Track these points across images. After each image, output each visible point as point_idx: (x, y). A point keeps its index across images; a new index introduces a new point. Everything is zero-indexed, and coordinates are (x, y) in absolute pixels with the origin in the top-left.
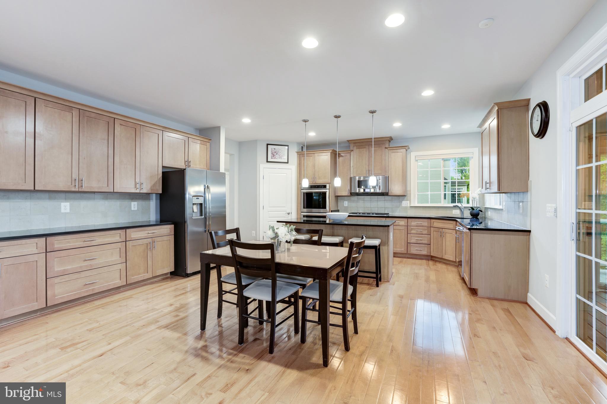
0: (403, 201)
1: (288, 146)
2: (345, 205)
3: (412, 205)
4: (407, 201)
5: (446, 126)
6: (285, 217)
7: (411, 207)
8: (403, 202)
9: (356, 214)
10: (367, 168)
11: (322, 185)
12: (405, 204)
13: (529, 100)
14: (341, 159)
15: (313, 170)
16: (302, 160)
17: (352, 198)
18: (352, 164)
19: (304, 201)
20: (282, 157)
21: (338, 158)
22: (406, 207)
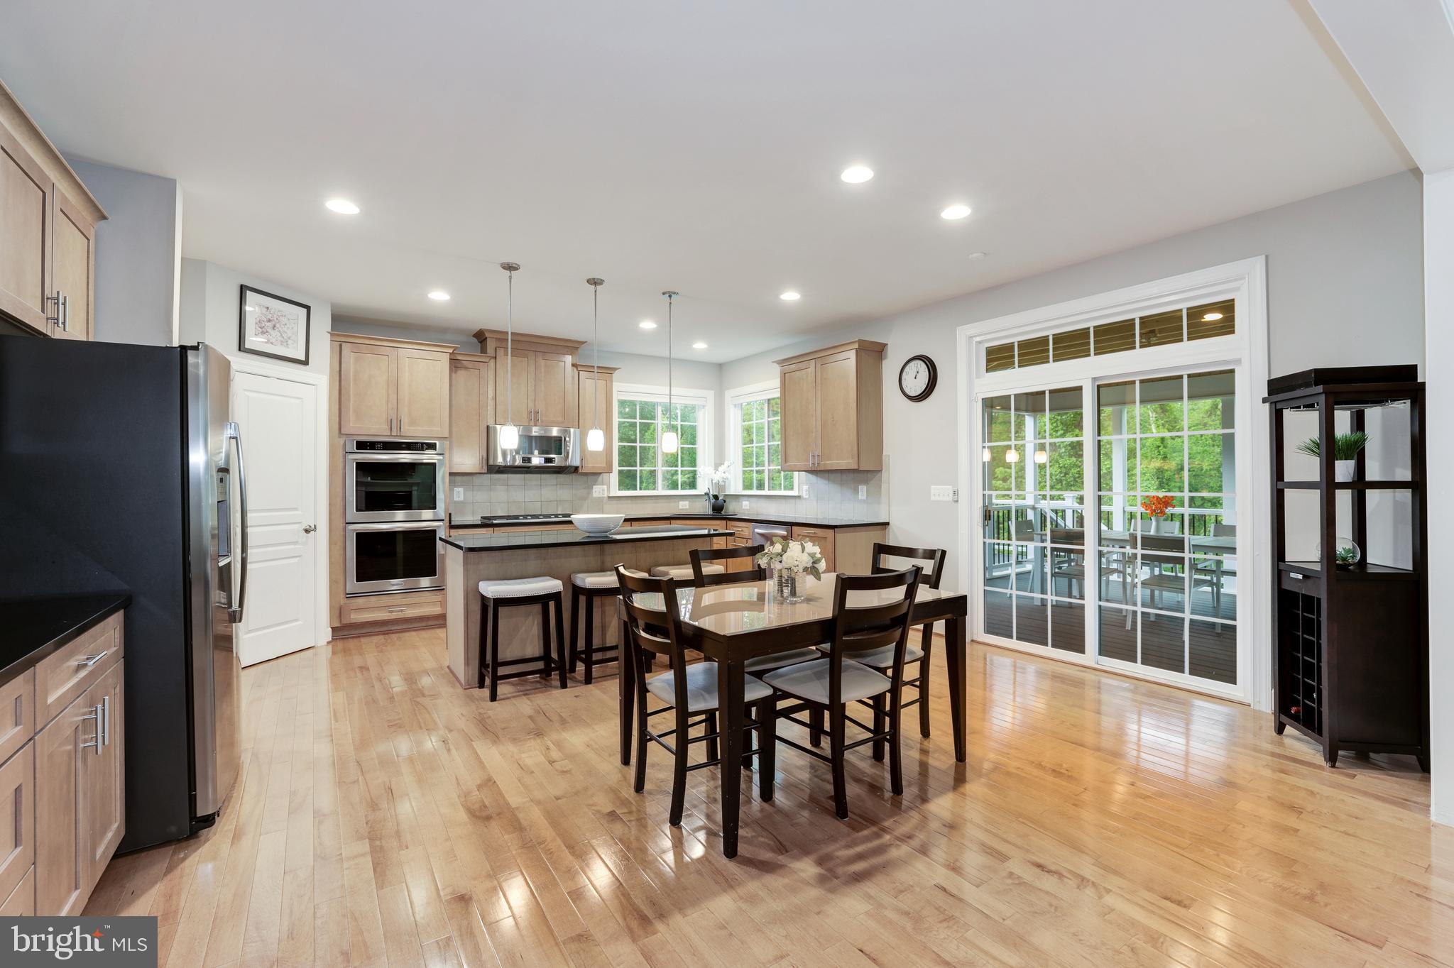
0: (594, 485)
1: (307, 307)
2: (454, 500)
3: (611, 495)
4: (603, 485)
5: (700, 346)
7: (609, 497)
8: (594, 487)
9: (516, 519)
10: (531, 405)
11: (423, 444)
12: (598, 491)
13: (885, 345)
14: (462, 374)
15: (393, 397)
16: (352, 361)
17: (476, 480)
18: (491, 394)
19: (359, 488)
20: (290, 342)
21: (456, 372)
22: (601, 499)
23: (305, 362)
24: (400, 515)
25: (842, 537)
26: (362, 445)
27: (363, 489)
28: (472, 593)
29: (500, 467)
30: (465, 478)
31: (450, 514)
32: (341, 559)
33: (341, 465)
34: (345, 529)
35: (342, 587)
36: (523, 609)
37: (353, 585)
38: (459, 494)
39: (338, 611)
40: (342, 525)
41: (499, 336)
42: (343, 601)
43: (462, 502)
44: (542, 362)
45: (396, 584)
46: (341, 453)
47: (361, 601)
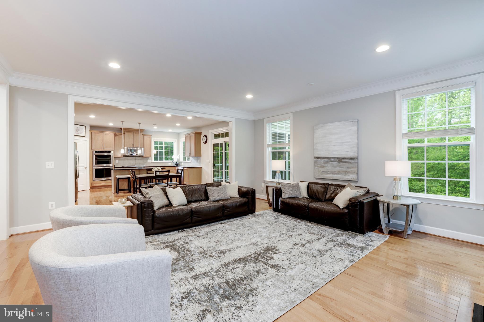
0: (148, 159)
1: (85, 126)
2: (116, 162)
3: (151, 162)
4: (150, 159)
6: (83, 170)
9: (129, 166)
10: (133, 143)
11: (108, 151)
12: (149, 161)
13: (201, 132)
14: (117, 137)
15: (102, 142)
16: (94, 135)
17: (121, 158)
18: (124, 141)
19: (96, 160)
20: (82, 133)
21: (116, 137)
22: (149, 163)
23: (85, 136)
24: (105, 165)
25: (190, 169)
26: (96, 152)
27: (97, 160)
28: (115, 178)
29: (126, 156)
30: (119, 158)
31: (114, 165)
32: (92, 174)
33: (92, 156)
34: (93, 168)
35: (92, 179)
36: (125, 180)
37: (94, 178)
38: (117, 161)
39: (91, 184)
40: (92, 167)
41: (125, 129)
42: (92, 182)
43: (118, 163)
44: (135, 134)
45: (104, 179)
46: (92, 153)
47: (96, 182)
